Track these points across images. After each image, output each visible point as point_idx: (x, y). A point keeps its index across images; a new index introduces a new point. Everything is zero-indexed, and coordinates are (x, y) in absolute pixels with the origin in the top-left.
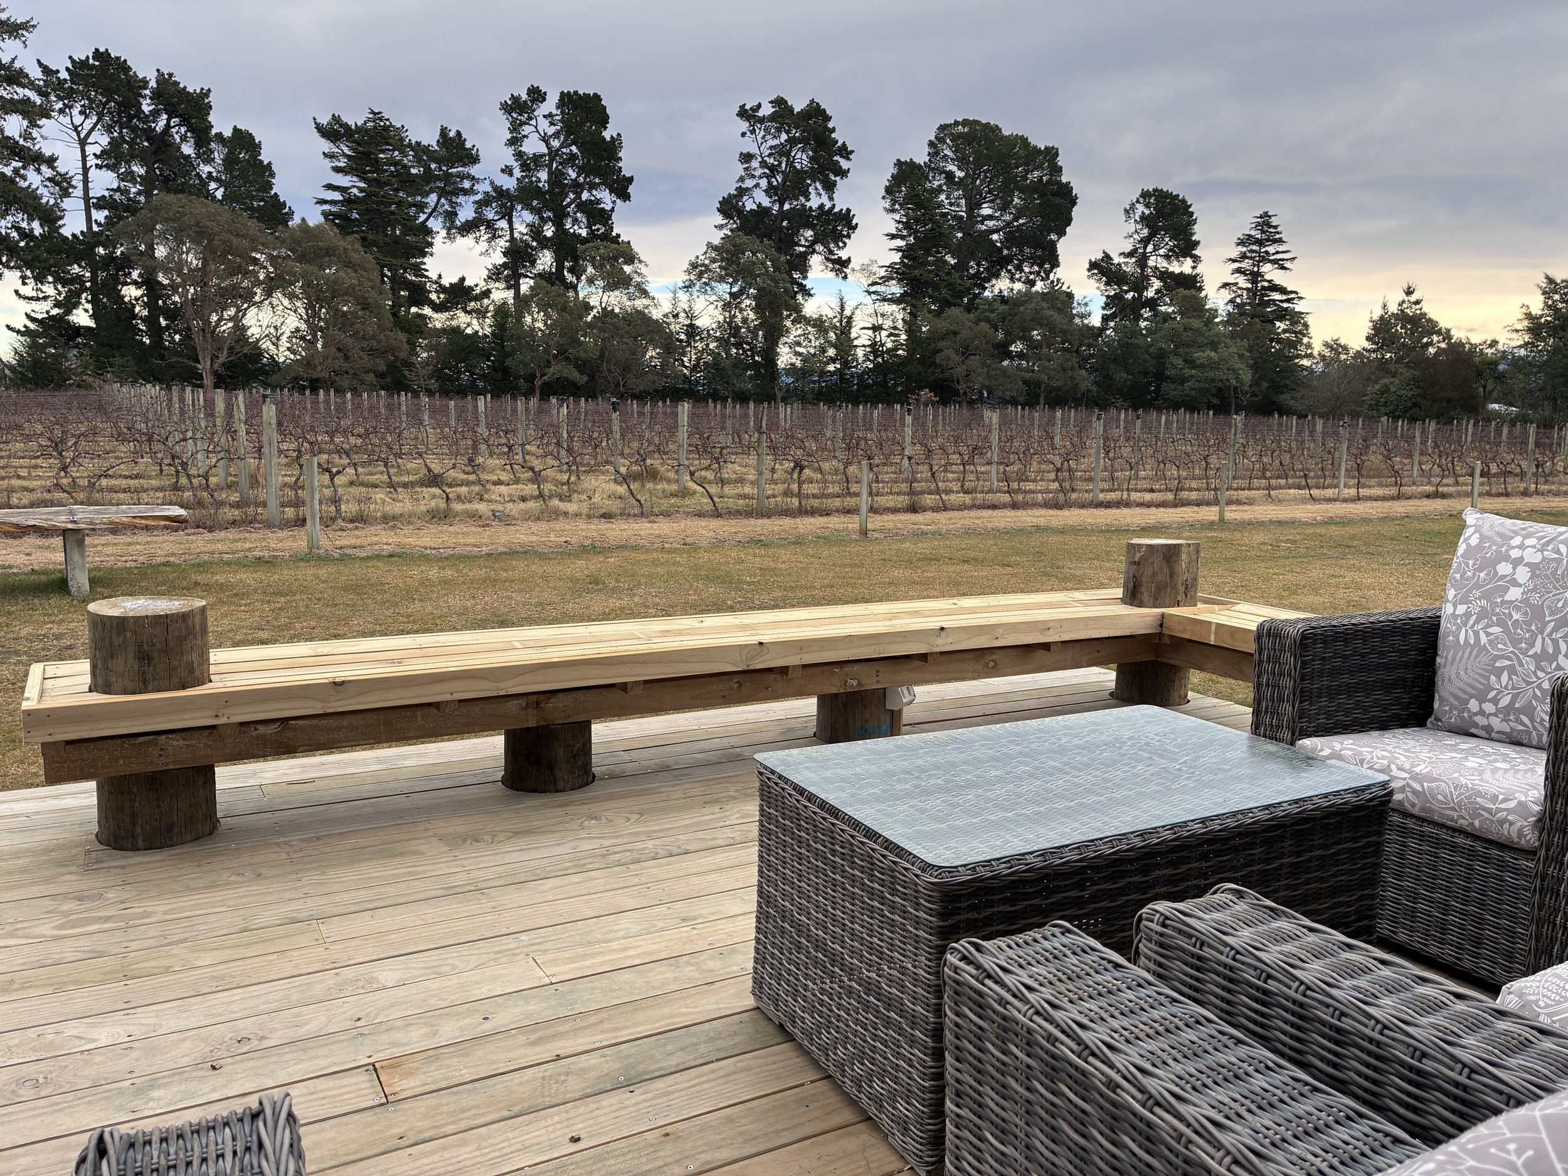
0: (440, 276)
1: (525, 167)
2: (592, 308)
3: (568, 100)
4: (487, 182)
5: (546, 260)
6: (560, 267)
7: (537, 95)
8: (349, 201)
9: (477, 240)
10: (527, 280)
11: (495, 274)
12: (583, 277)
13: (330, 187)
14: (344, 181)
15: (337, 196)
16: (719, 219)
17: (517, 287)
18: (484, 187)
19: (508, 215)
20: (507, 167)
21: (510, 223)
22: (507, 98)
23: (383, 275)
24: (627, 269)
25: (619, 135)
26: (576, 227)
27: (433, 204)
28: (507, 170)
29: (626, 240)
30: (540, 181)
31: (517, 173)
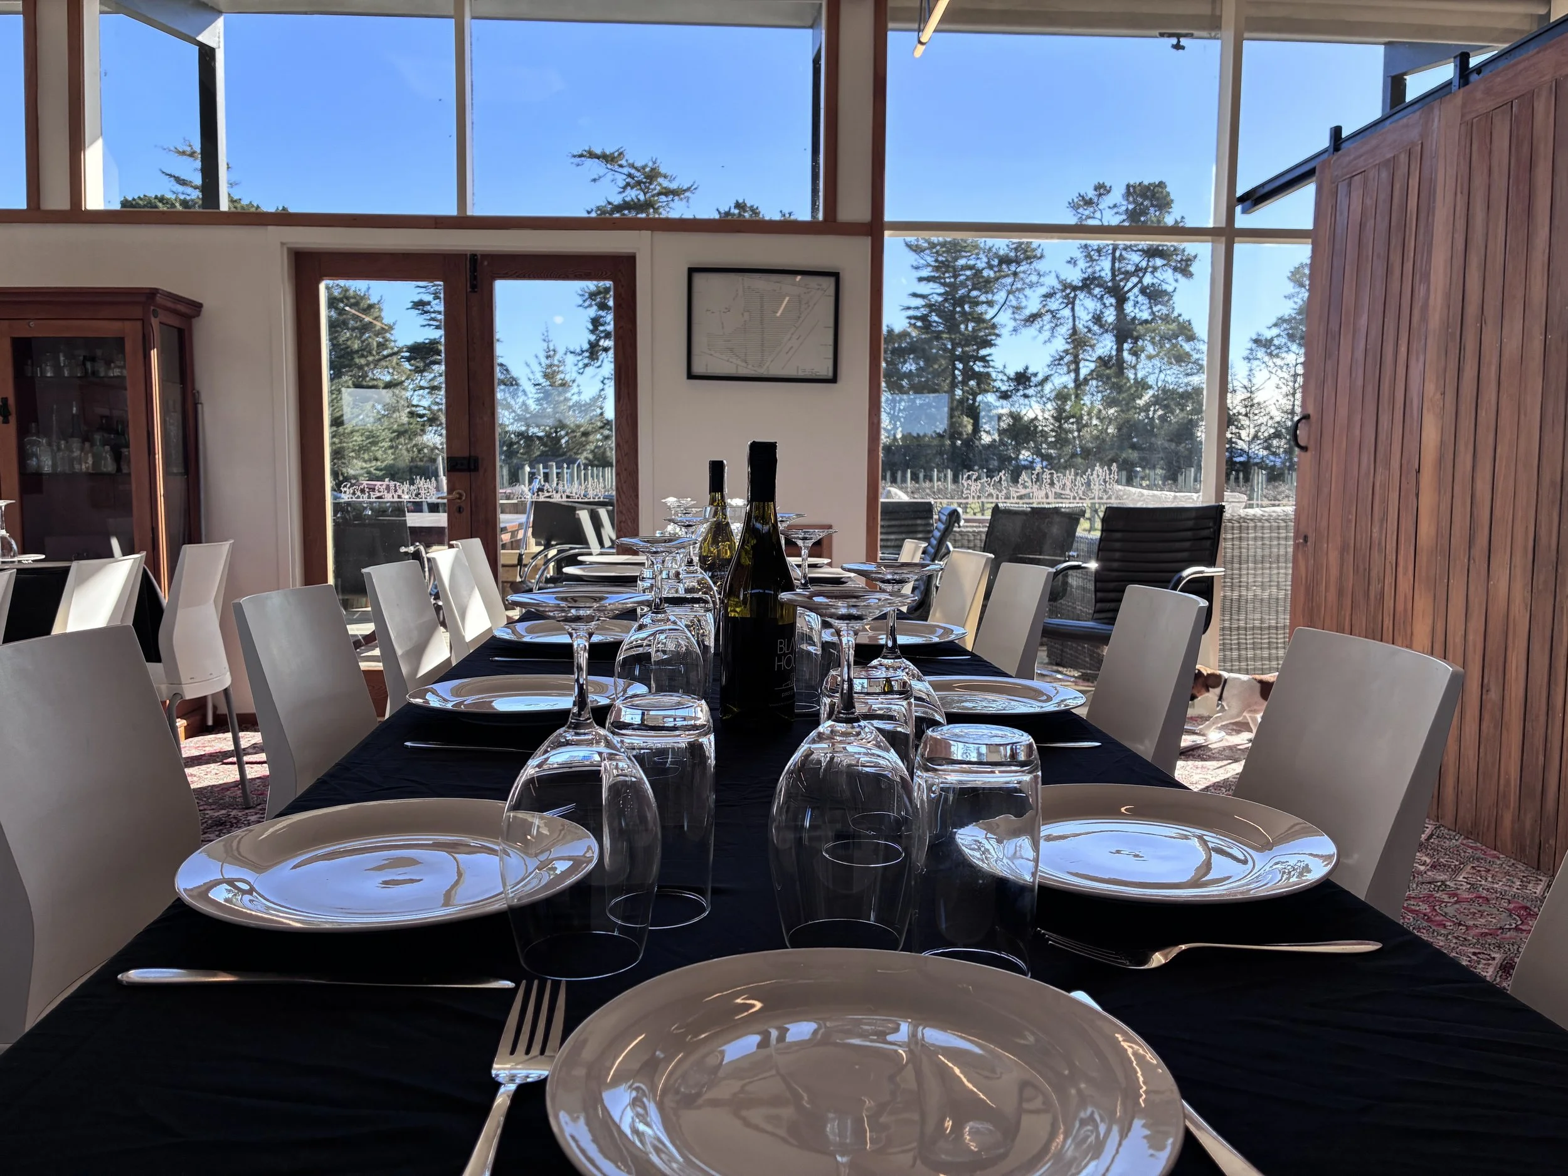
0: (1005, 367)
1: (1089, 258)
2: (1150, 387)
3: (1131, 191)
4: (1053, 275)
5: (1106, 345)
6: (1120, 350)
7: (1102, 189)
8: (930, 306)
9: (1040, 330)
10: (1087, 363)
11: (1058, 361)
12: (1143, 355)
13: (915, 295)
14: (925, 288)
15: (920, 302)
16: (1290, 288)
17: (1077, 371)
18: (1051, 282)
19: (1071, 303)
20: (1072, 258)
21: (1073, 310)
22: (1074, 196)
23: (954, 368)
24: (1187, 347)
25: (1183, 218)
26: (1137, 310)
27: (1002, 301)
28: (1073, 262)
29: (1187, 318)
30: (1102, 270)
31: (1082, 264)
